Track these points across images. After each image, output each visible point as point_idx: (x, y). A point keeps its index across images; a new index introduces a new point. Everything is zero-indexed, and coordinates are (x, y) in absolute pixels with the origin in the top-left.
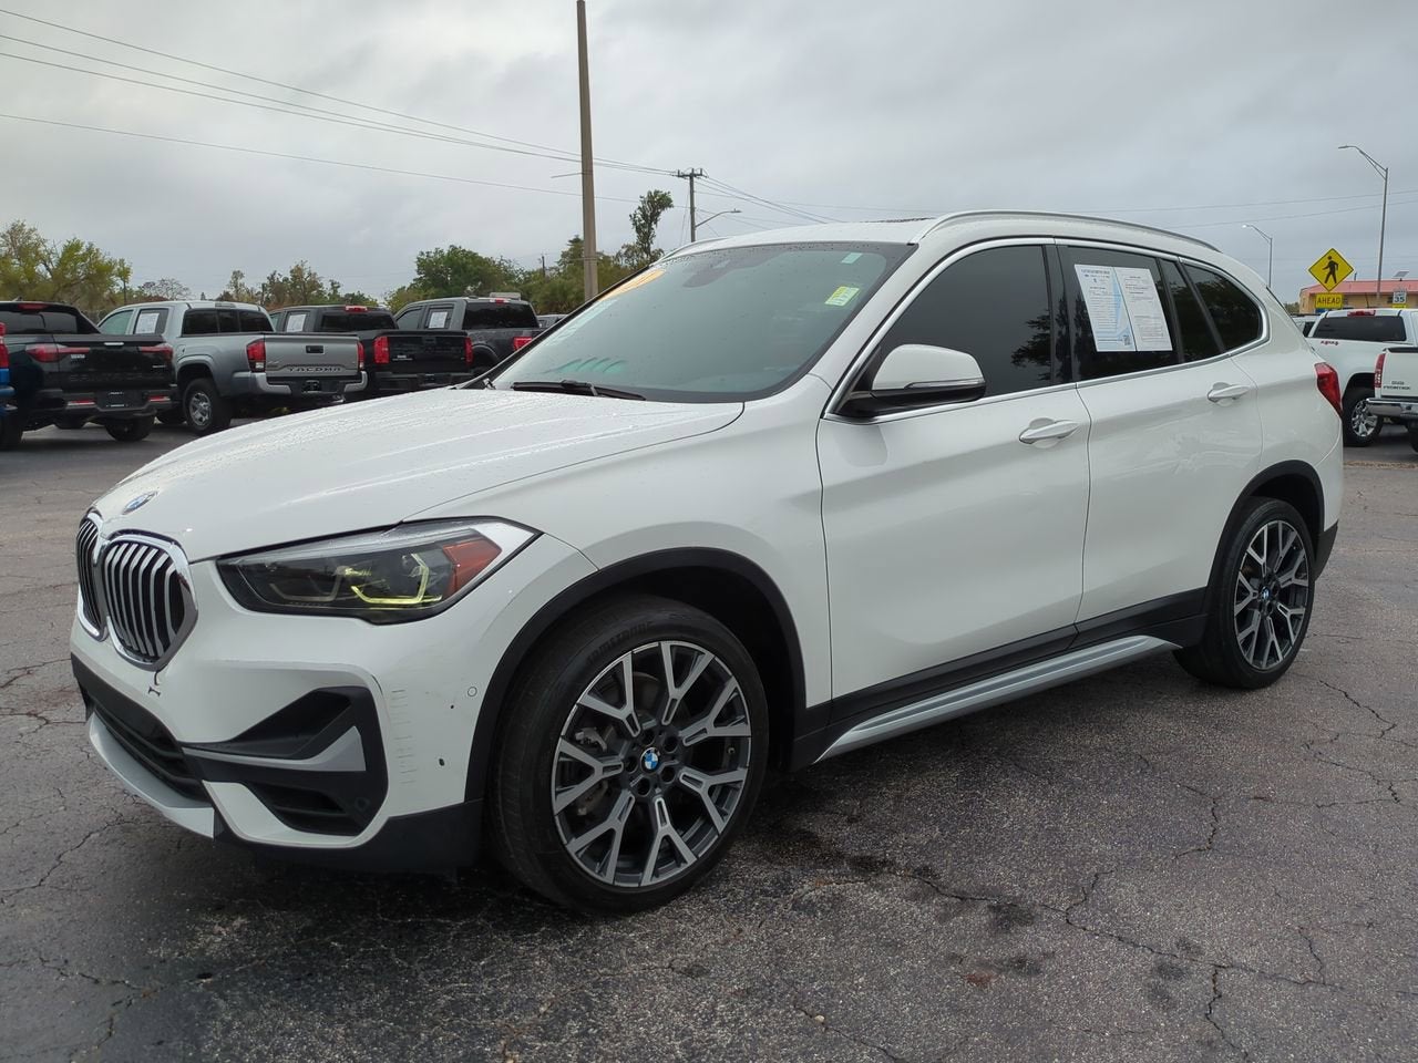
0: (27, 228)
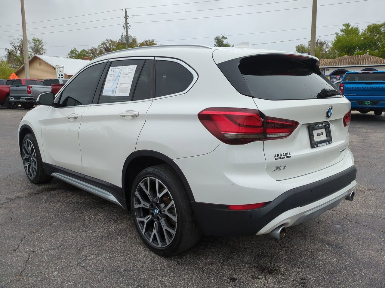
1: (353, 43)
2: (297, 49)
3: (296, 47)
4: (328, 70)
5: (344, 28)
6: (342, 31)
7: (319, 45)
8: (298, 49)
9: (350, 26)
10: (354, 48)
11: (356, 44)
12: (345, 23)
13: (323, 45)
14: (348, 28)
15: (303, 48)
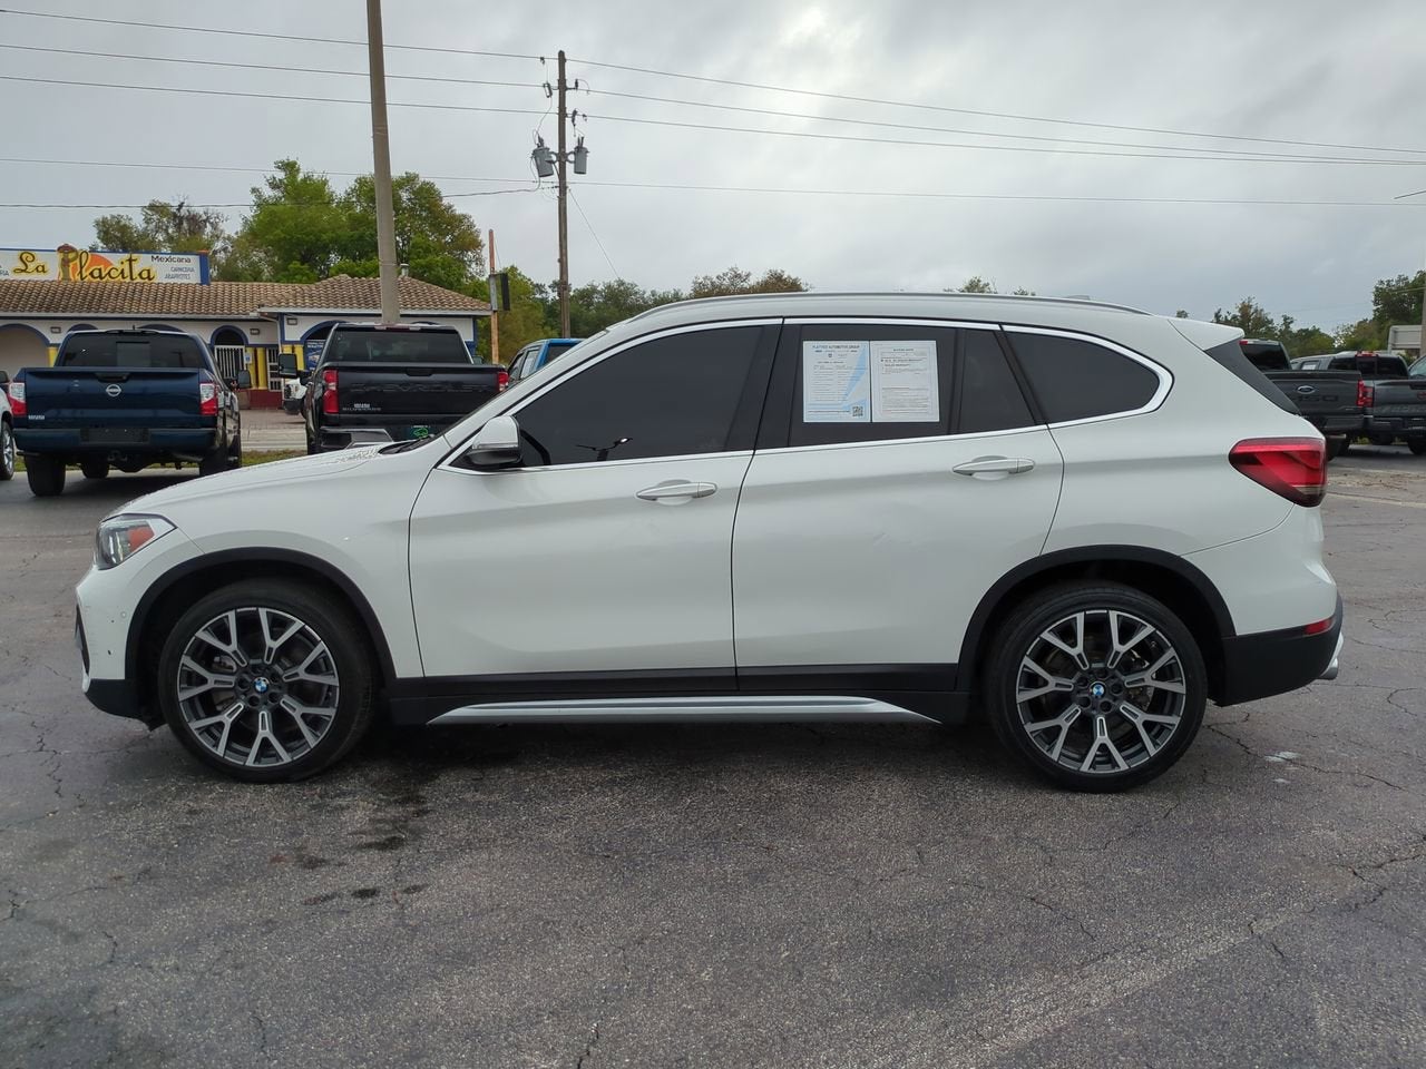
0: (981, 284)
1: (324, 231)
2: (100, 232)
3: (97, 224)
4: (294, 322)
5: (281, 175)
6: (274, 185)
7: (185, 225)
8: (106, 233)
9: (298, 170)
10: (326, 250)
11: (334, 235)
12: (284, 159)
13: (200, 228)
14: (295, 177)
15: (124, 229)
